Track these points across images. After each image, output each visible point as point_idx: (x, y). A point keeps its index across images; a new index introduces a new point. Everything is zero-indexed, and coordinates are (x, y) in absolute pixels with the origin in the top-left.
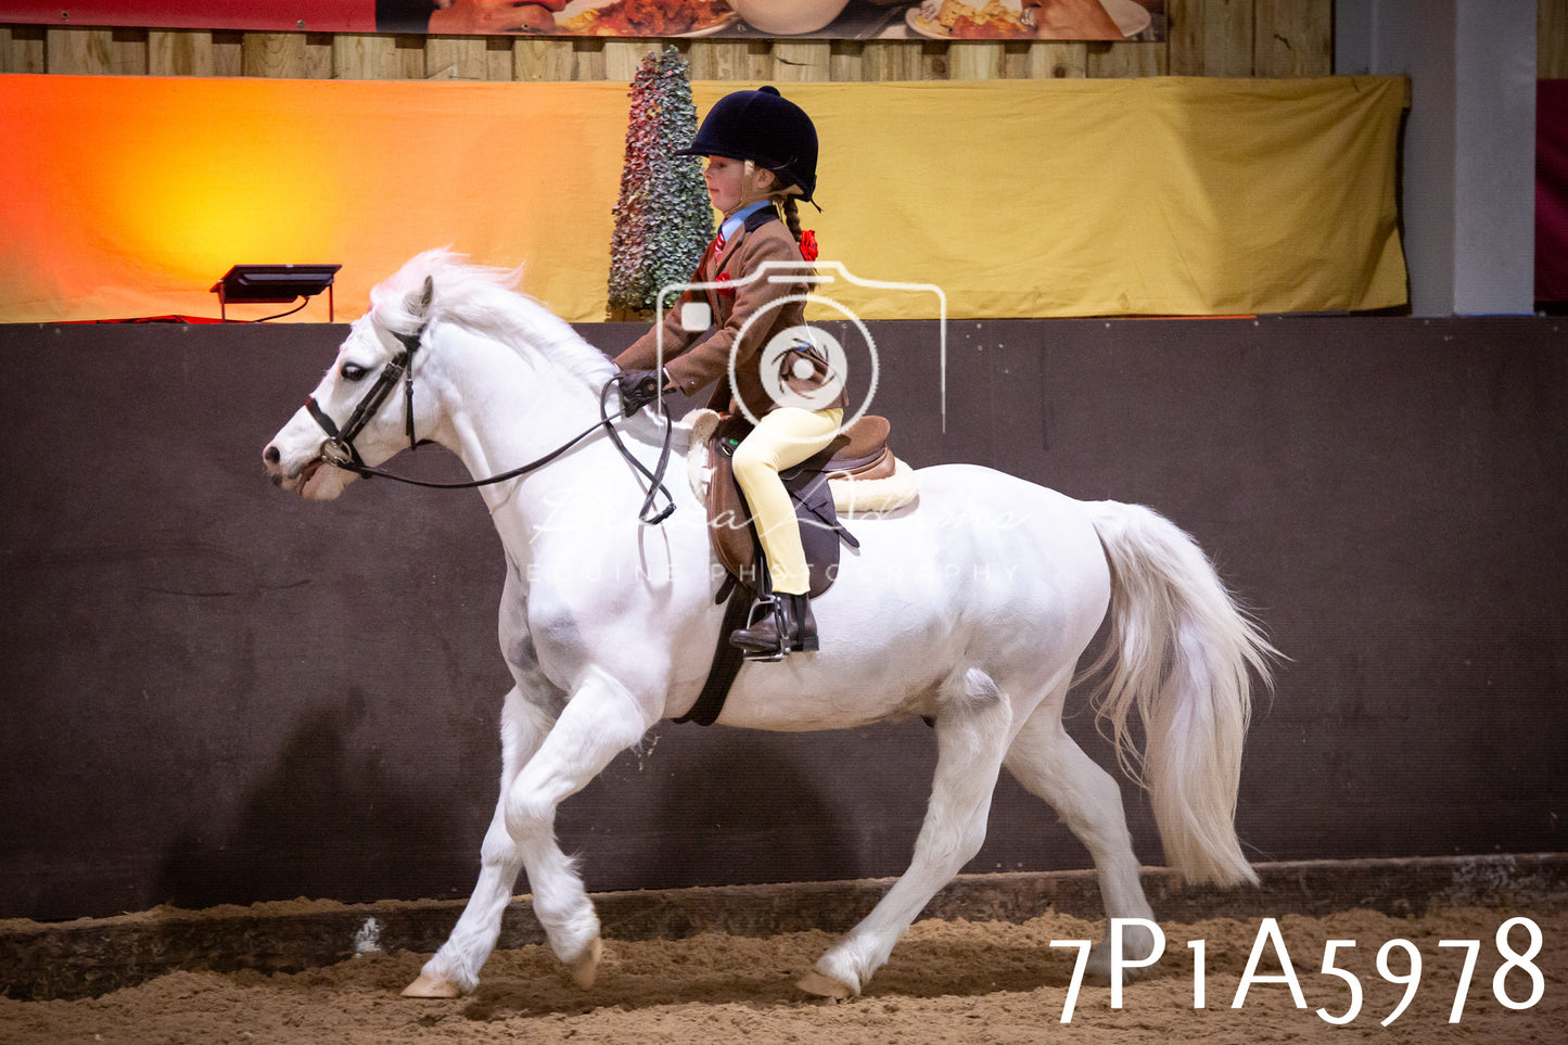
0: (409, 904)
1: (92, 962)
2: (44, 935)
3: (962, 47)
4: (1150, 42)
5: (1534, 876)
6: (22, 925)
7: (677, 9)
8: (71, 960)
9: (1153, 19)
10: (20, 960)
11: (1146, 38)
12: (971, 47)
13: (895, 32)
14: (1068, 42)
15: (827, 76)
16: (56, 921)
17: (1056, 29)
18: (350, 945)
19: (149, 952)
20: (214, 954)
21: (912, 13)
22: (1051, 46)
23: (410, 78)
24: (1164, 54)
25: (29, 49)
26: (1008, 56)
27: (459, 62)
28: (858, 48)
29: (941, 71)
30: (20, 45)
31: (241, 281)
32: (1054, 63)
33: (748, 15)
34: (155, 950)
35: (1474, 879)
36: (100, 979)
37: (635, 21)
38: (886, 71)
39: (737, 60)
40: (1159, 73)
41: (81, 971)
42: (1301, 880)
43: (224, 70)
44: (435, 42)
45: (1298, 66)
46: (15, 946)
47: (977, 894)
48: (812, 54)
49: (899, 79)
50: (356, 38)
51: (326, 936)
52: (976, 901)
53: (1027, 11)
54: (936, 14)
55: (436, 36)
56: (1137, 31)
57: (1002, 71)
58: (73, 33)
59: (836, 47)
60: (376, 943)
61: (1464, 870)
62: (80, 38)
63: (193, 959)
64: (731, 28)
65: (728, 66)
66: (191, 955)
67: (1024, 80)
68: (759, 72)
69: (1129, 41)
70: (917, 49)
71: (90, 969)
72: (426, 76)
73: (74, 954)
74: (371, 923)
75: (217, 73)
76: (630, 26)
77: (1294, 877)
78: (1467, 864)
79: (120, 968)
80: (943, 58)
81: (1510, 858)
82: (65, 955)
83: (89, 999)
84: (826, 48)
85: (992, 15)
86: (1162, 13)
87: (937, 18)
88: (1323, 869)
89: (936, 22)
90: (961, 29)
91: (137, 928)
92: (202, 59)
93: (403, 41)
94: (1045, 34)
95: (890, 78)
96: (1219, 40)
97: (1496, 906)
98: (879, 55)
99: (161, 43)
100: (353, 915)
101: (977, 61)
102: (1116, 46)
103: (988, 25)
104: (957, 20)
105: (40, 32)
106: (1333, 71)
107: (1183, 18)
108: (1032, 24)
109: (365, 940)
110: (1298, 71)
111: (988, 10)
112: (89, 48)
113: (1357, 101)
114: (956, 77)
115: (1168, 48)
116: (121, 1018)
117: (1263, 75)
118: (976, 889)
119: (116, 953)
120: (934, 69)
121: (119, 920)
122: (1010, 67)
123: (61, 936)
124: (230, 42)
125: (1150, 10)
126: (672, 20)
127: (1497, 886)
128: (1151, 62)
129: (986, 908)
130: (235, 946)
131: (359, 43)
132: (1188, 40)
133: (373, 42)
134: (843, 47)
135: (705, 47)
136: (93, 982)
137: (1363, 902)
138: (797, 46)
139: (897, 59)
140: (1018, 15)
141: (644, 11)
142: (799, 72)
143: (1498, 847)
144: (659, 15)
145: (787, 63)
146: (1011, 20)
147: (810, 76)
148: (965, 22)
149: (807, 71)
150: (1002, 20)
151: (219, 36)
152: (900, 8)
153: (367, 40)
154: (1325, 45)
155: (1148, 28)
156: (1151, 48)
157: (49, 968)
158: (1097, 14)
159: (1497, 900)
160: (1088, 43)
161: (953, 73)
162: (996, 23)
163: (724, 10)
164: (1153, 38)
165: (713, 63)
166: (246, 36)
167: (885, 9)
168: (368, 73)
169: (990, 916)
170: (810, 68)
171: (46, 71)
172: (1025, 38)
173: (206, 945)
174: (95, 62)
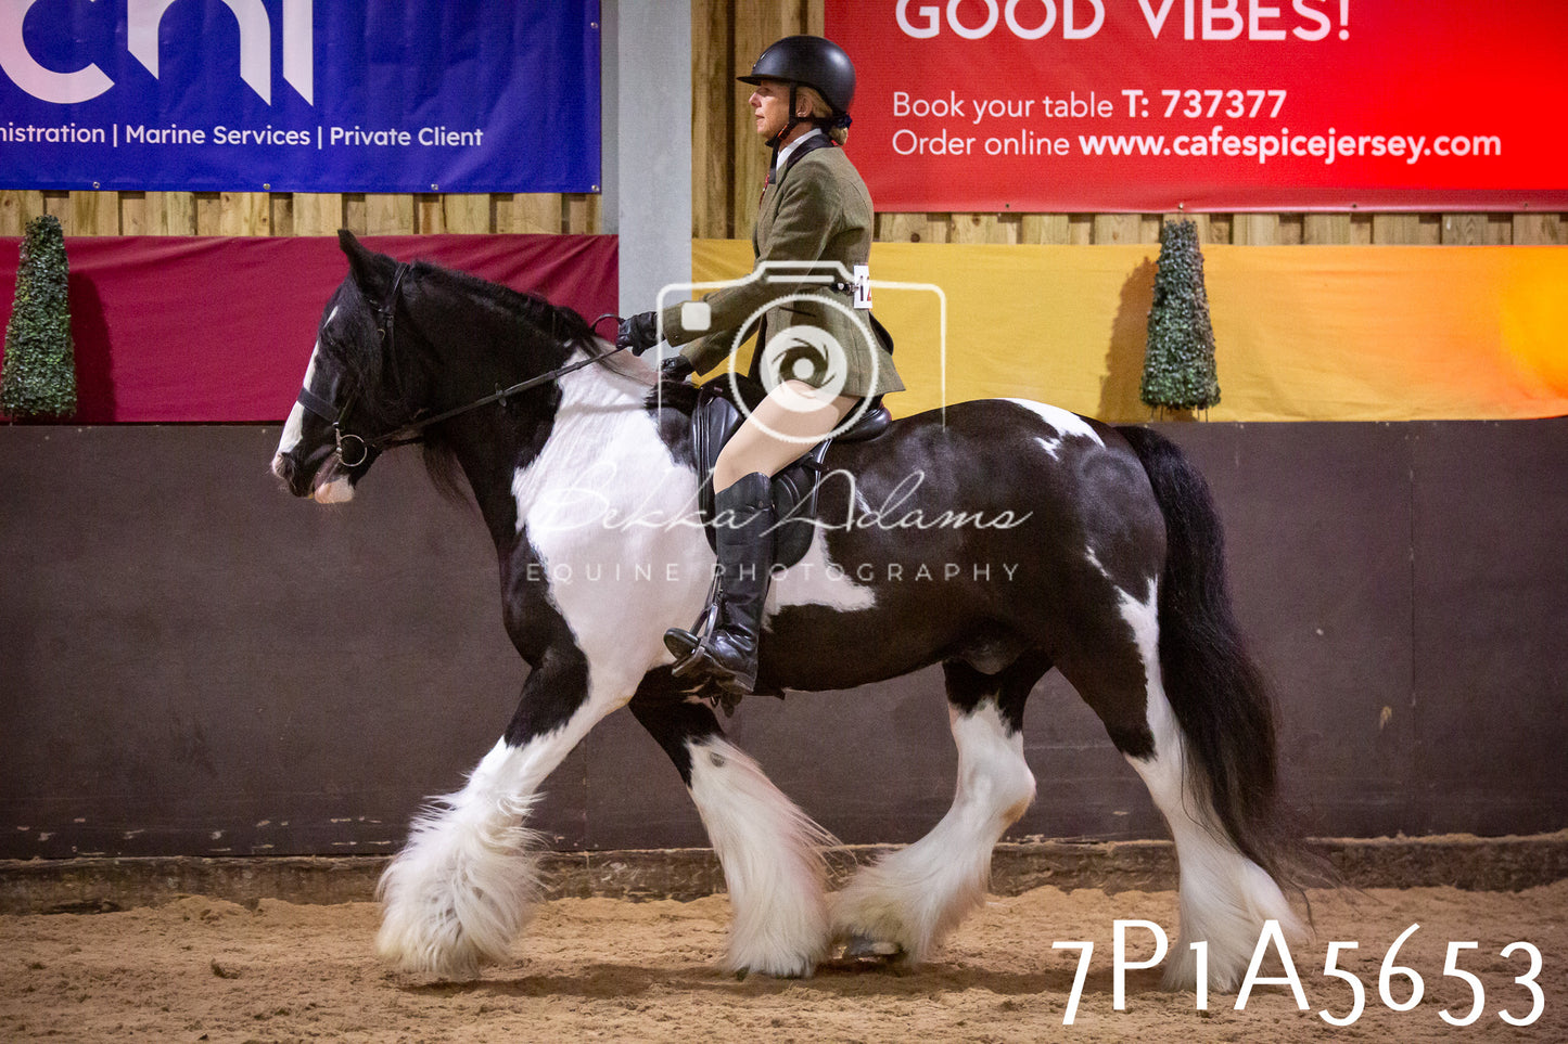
1: (1515, 866)
2: (1481, 846)
6: (1463, 838)
8: (1501, 865)
10: (1464, 862)
16: (1490, 836)
19: (1557, 861)
25: (1500, 231)
30: (1494, 226)
34: (1561, 861)
36: (1521, 879)
41: (1508, 873)
46: (1461, 853)
58: (1532, 218)
62: (1537, 221)
71: (1515, 872)
73: (1503, 860)
79: (1537, 871)
82: (1498, 860)
83: (1511, 893)
91: (1547, 844)
105: (1508, 217)
112: (1543, 227)
116: (1531, 907)
119: (1532, 861)
121: (1534, 838)
123: (1494, 847)
136: (1516, 881)
157: (1485, 869)
171: (1512, 243)
174: (1547, 237)
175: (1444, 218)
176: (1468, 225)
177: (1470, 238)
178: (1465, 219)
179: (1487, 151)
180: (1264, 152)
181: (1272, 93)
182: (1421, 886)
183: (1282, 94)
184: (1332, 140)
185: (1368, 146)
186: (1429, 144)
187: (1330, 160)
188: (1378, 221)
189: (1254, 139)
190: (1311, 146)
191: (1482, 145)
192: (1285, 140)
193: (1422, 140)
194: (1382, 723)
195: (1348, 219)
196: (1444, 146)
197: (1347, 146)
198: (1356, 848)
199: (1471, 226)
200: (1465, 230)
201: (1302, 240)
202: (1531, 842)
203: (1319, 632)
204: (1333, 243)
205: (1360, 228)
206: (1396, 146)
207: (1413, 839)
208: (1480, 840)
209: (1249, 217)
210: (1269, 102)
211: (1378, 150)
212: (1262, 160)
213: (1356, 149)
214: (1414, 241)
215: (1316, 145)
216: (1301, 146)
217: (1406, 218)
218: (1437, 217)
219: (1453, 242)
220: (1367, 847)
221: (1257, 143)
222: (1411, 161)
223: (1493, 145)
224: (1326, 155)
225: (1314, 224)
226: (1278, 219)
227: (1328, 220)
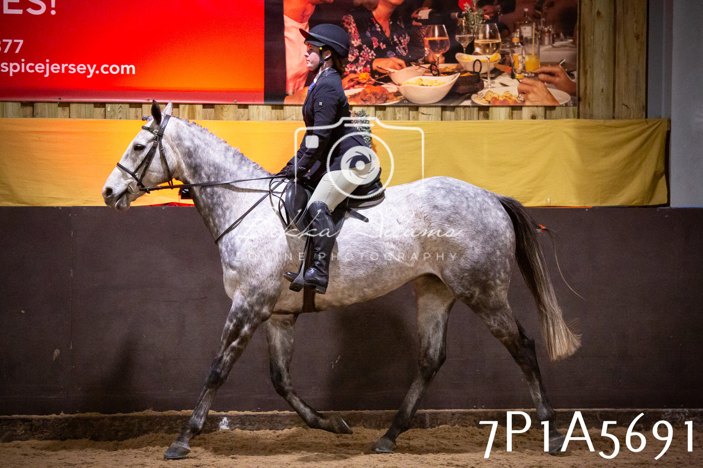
0: (241, 413)
1: (121, 428)
2: (103, 418)
3: (494, 108)
4: (570, 106)
5: (696, 417)
6: (94, 415)
7: (380, 95)
9: (572, 98)
10: (94, 427)
11: (568, 105)
12: (498, 109)
13: (467, 103)
14: (537, 106)
15: (440, 119)
17: (532, 102)
18: (217, 427)
19: (141, 426)
20: (166, 428)
21: (474, 96)
22: (530, 108)
23: (278, 120)
24: (576, 111)
25: (136, 112)
26: (514, 111)
27: (296, 114)
28: (453, 108)
29: (487, 117)
30: (133, 110)
31: (183, 191)
32: (531, 114)
33: (408, 97)
35: (670, 418)
36: (124, 435)
37: (365, 99)
38: (463, 117)
39: (404, 113)
40: (574, 117)
41: (117, 432)
42: (598, 415)
43: (208, 118)
44: (287, 107)
45: (632, 114)
46: (92, 422)
47: (464, 417)
48: (434, 111)
49: (469, 120)
50: (257, 106)
51: (208, 423)
52: (464, 419)
53: (520, 95)
54: (484, 96)
55: (287, 105)
56: (565, 103)
57: (511, 116)
59: (444, 108)
60: (227, 426)
61: (666, 414)
63: (158, 429)
64: (402, 101)
65: (401, 115)
66: (157, 427)
67: (520, 120)
68: (414, 117)
69: (562, 106)
70: (476, 109)
71: (120, 431)
72: (284, 120)
73: (114, 425)
74: (225, 419)
75: (205, 119)
76: (362, 101)
77: (595, 415)
78: (667, 412)
79: (131, 431)
80: (487, 112)
81: (686, 410)
82: (112, 425)
84: (439, 109)
85: (506, 97)
86: (575, 95)
87: (483, 98)
88: (607, 412)
89: (484, 99)
90: (493, 102)
91: (137, 417)
92: (199, 114)
93: (275, 107)
94: (527, 103)
95: (465, 119)
96: (599, 105)
97: (680, 428)
98: (461, 111)
99: (184, 108)
100: (219, 416)
101: (501, 113)
102: (557, 108)
103: (505, 100)
104: (492, 99)
105: (139, 105)
106: (646, 117)
107: (585, 98)
108: (522, 100)
109: (223, 425)
110: (632, 117)
111: (504, 95)
113: (648, 128)
114: (492, 119)
115: (579, 108)
117: (618, 118)
118: (464, 415)
119: (129, 426)
120: (484, 116)
121: (131, 414)
122: (514, 116)
123: (110, 419)
124: (210, 108)
125: (570, 95)
126: (378, 99)
127: (681, 420)
128: (571, 114)
129: (468, 422)
130: (174, 425)
131: (258, 108)
132: (587, 106)
133: (263, 108)
134: (448, 109)
135: (392, 109)
136: (121, 436)
137: (624, 424)
138: (428, 108)
139: (468, 113)
140: (517, 97)
141: (368, 96)
142: (429, 117)
143: (682, 406)
144: (373, 97)
145: (424, 114)
146: (514, 98)
147: (433, 119)
148: (495, 99)
149: (432, 117)
150: (510, 98)
151: (205, 106)
152: (469, 94)
153: (261, 107)
154: (643, 108)
155: (570, 101)
156: (571, 109)
157: (105, 430)
158: (549, 96)
159: (680, 426)
160: (545, 107)
161: (490, 117)
162: (508, 100)
163: (399, 95)
164: (572, 105)
165: (395, 114)
166: (215, 106)
167: (463, 94)
168: (261, 118)
169: (469, 425)
170: (433, 116)
172: (520, 105)
173: (163, 424)
175: (107, 105)
176: (119, 109)
177: (120, 115)
178: (118, 106)
179: (128, 72)
180: (12, 70)
181: (15, 41)
182: (71, 439)
183: (21, 42)
184: (48, 65)
185: (67, 69)
186: (98, 68)
187: (47, 76)
188: (72, 106)
189: (7, 64)
190: (37, 68)
191: (125, 69)
192: (23, 65)
193: (95, 66)
194: (54, 357)
195: (56, 105)
196: (105, 69)
197: (55, 68)
198: (38, 420)
199: (121, 109)
200: (117, 111)
201: (33, 116)
202: (128, 417)
203: (23, 312)
204: (49, 117)
205: (64, 110)
206: (81, 69)
207: (68, 415)
208: (103, 415)
209: (5, 103)
210: (15, 45)
211: (72, 70)
212: (11, 75)
213: (60, 70)
214: (91, 117)
215: (39, 68)
216: (31, 68)
217: (87, 105)
218: (103, 105)
219: (111, 117)
220: (44, 420)
221: (8, 66)
222: (88, 77)
223: (131, 69)
224: (45, 73)
225: (39, 107)
226: (20, 104)
227: (46, 105)
